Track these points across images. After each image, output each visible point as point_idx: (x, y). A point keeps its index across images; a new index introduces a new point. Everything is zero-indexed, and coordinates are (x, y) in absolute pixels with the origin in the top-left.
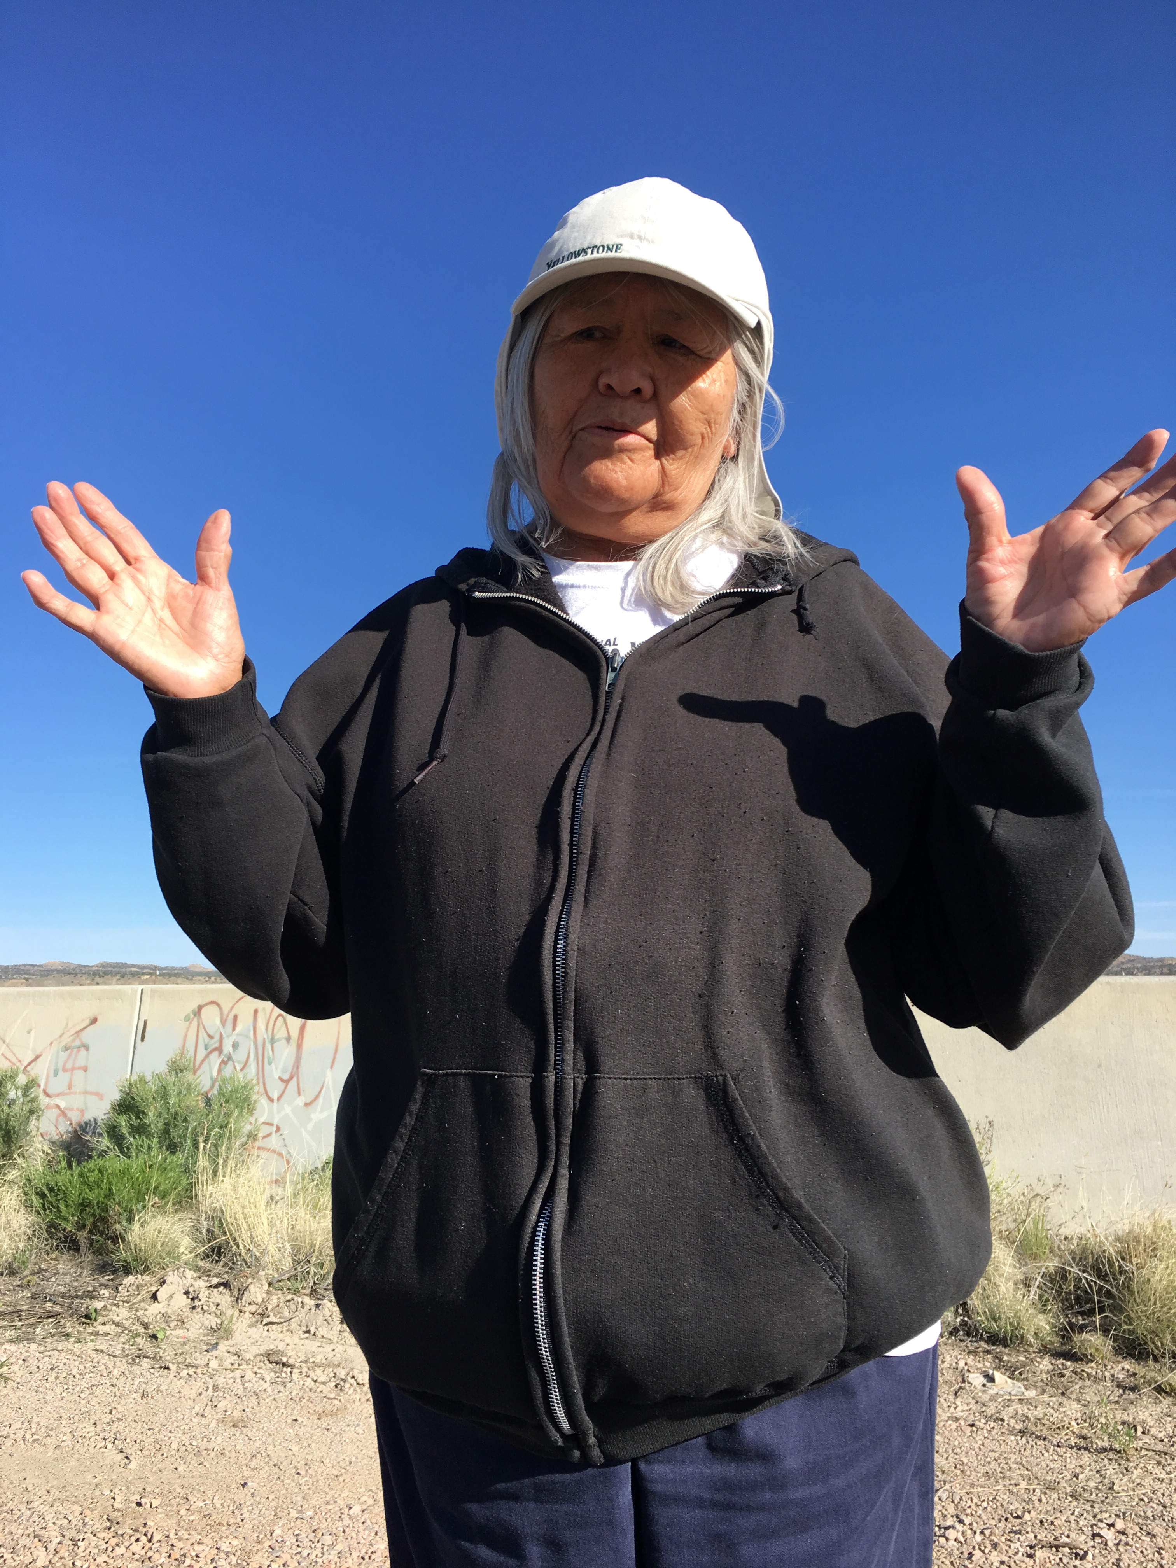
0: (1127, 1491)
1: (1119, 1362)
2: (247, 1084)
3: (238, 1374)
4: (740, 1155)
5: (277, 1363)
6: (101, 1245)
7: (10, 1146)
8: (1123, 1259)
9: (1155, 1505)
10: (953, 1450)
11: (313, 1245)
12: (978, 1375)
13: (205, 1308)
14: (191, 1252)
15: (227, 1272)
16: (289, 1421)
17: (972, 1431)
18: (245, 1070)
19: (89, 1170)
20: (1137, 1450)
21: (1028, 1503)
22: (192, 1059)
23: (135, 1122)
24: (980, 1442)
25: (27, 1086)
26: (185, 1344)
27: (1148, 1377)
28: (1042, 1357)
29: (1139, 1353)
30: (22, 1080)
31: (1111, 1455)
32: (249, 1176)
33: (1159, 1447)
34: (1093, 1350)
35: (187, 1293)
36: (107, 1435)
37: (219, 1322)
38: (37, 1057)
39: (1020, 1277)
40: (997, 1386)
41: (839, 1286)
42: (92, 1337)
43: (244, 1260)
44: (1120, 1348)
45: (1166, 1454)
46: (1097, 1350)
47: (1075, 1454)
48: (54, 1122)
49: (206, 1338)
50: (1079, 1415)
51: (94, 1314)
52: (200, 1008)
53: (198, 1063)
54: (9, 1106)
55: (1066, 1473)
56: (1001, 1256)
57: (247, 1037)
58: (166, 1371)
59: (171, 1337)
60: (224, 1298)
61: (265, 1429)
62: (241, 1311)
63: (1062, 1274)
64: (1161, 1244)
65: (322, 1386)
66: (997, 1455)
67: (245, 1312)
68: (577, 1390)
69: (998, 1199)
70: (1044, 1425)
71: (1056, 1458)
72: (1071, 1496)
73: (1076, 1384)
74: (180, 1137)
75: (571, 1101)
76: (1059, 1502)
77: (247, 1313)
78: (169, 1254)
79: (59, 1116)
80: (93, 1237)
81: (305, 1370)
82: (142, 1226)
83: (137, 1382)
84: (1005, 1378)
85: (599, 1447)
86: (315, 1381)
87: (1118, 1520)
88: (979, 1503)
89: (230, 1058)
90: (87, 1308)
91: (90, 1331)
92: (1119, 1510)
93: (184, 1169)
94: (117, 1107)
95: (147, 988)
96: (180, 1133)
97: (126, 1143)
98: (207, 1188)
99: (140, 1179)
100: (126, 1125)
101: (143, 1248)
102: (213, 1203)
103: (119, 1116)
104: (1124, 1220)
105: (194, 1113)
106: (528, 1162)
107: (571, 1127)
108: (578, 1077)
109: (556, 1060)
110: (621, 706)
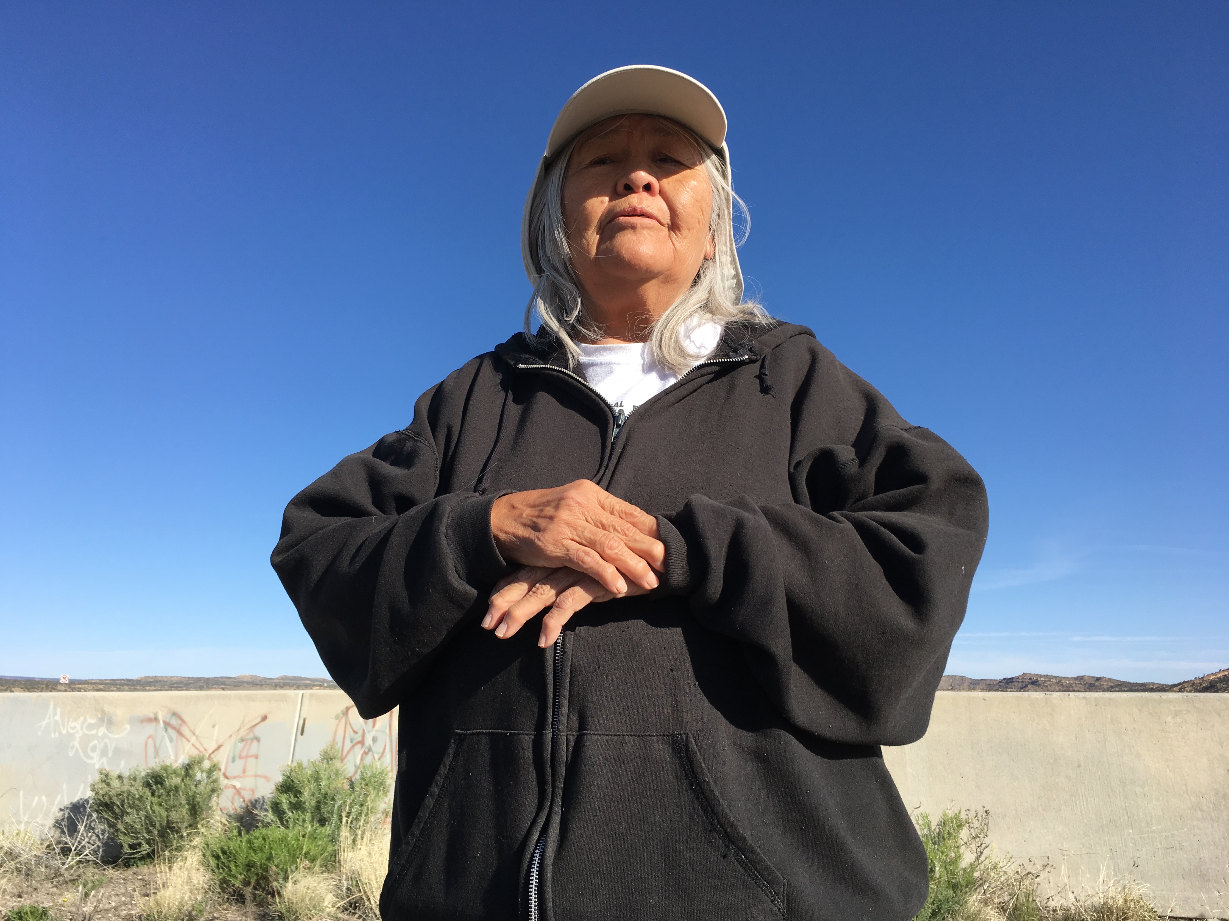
2: (383, 771)
4: (698, 798)
6: (262, 900)
7: (196, 818)
14: (333, 906)
18: (382, 759)
19: (257, 838)
22: (340, 751)
23: (293, 800)
25: (210, 769)
30: (207, 765)
38: (219, 747)
41: (779, 909)
43: (374, 913)
48: (231, 799)
52: (348, 708)
53: (345, 753)
54: (196, 786)
57: (384, 732)
64: (1131, 914)
69: (996, 876)
74: (328, 812)
75: (564, 754)
78: (315, 907)
79: (235, 794)
80: (257, 892)
82: (295, 884)
89: (370, 750)
93: (330, 838)
94: (280, 788)
95: (307, 692)
96: (329, 809)
97: (286, 817)
98: (348, 855)
99: (295, 845)
100: (286, 802)
101: (295, 902)
102: (352, 866)
103: (280, 795)
104: (1100, 894)
105: (340, 793)
106: (530, 801)
107: (564, 774)
108: (570, 735)
109: (553, 721)
110: (622, 453)
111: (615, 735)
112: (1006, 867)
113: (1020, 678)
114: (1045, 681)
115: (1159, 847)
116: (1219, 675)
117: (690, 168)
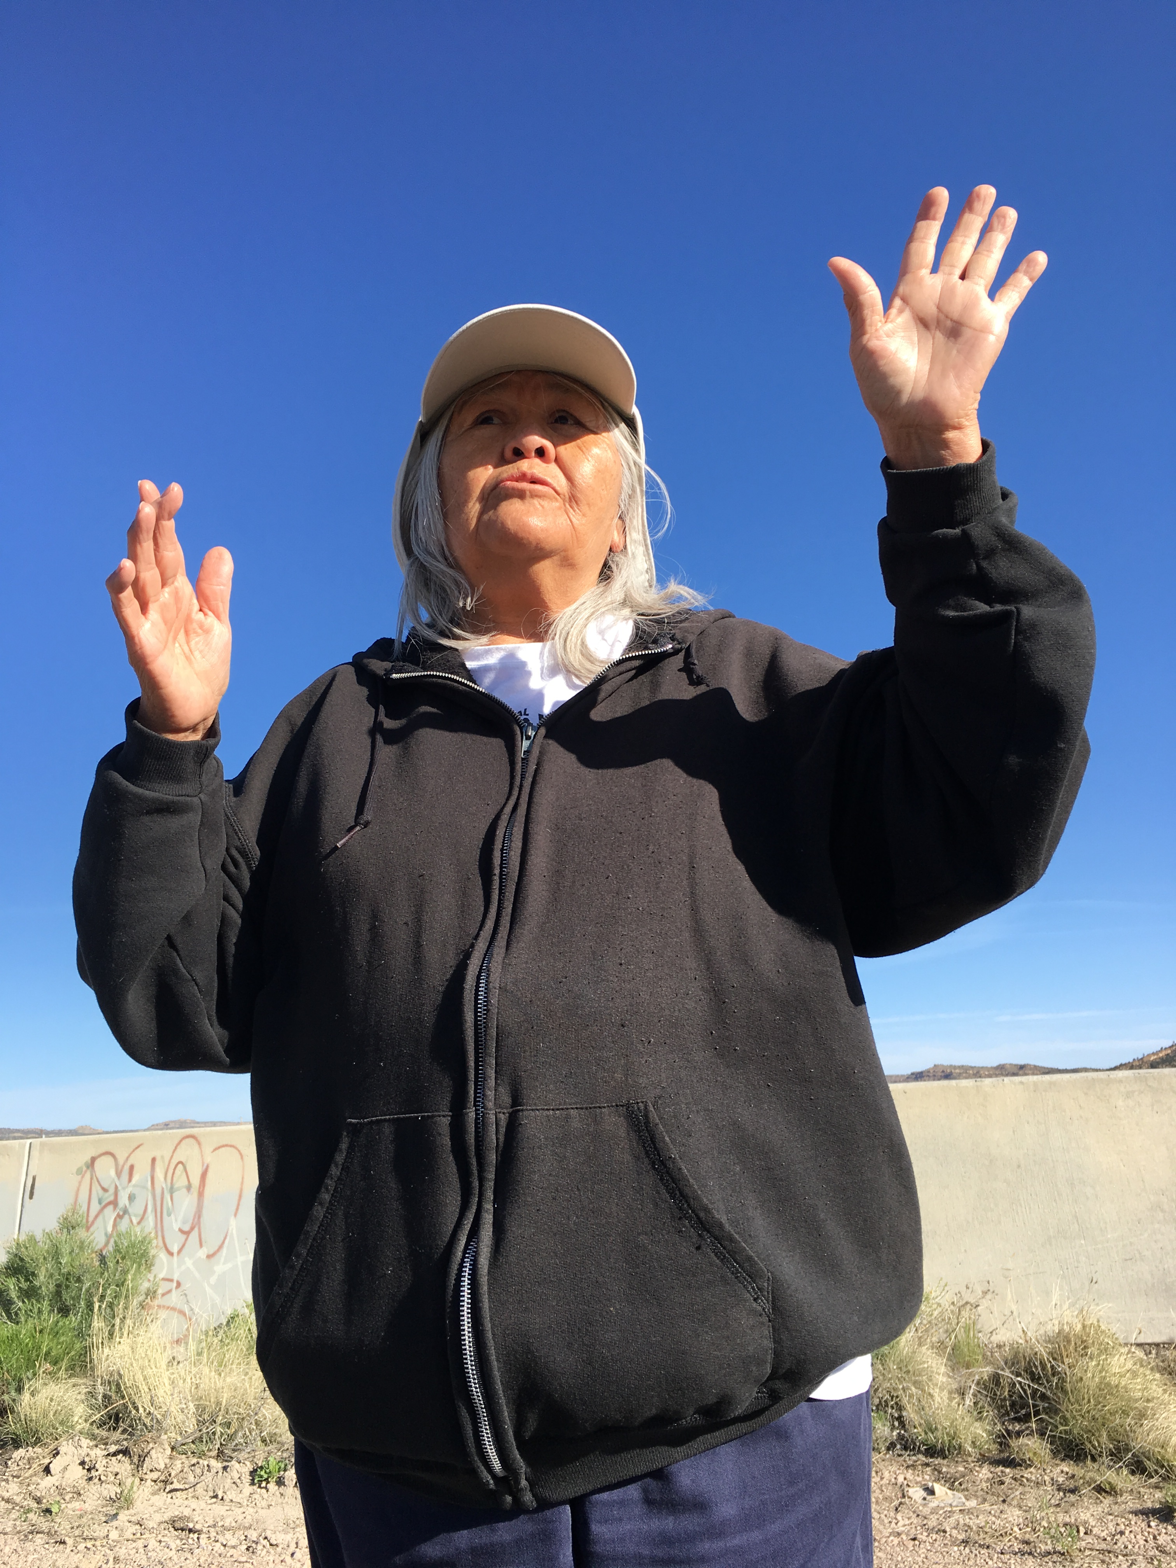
1: (1057, 1465)
2: (145, 1238)
3: (140, 1544)
4: (662, 1179)
5: (182, 1530)
8: (1054, 1359)
10: (896, 1565)
11: (218, 1403)
12: (918, 1489)
13: (103, 1478)
14: (86, 1421)
15: (126, 1439)
17: (914, 1546)
18: (143, 1224)
20: (1080, 1550)
22: (85, 1215)
23: (24, 1285)
24: (923, 1556)
26: (81, 1517)
27: (1087, 1478)
28: (980, 1466)
29: (1077, 1454)
31: (1055, 1558)
32: (149, 1335)
33: (1103, 1546)
34: (1031, 1455)
35: (82, 1463)
37: (119, 1492)
39: (955, 1386)
40: (937, 1499)
41: (764, 1309)
43: (144, 1424)
44: (1058, 1451)
45: (1109, 1552)
46: (1035, 1454)
47: (1019, 1560)
49: (104, 1509)
50: (1021, 1520)
52: (93, 1160)
53: (91, 1219)
56: (934, 1365)
57: (144, 1187)
58: (62, 1546)
59: (66, 1510)
60: (123, 1466)
62: (141, 1480)
63: (996, 1379)
64: (1091, 1341)
65: (232, 1550)
67: (146, 1480)
68: (508, 1427)
69: (928, 1310)
70: (986, 1533)
73: (1017, 1490)
74: (73, 1299)
75: (494, 1137)
77: (149, 1481)
78: (62, 1423)
81: (213, 1534)
82: (33, 1395)
83: (30, 1558)
84: (945, 1489)
85: (531, 1490)
86: (225, 1546)
89: (125, 1211)
93: (76, 1333)
94: (5, 1270)
95: (36, 1141)
96: (73, 1294)
98: (103, 1351)
99: (30, 1345)
100: (14, 1288)
101: (34, 1418)
102: (109, 1366)
103: (7, 1279)
104: (1054, 1320)
105: (89, 1273)
106: (452, 1200)
107: (494, 1162)
108: (500, 1113)
109: (475, 1097)
110: (536, 771)
111: (558, 1109)
112: (940, 1298)
113: (931, 1071)
114: (960, 1073)
115: (1117, 1259)
116: (1161, 1055)
117: (595, 433)
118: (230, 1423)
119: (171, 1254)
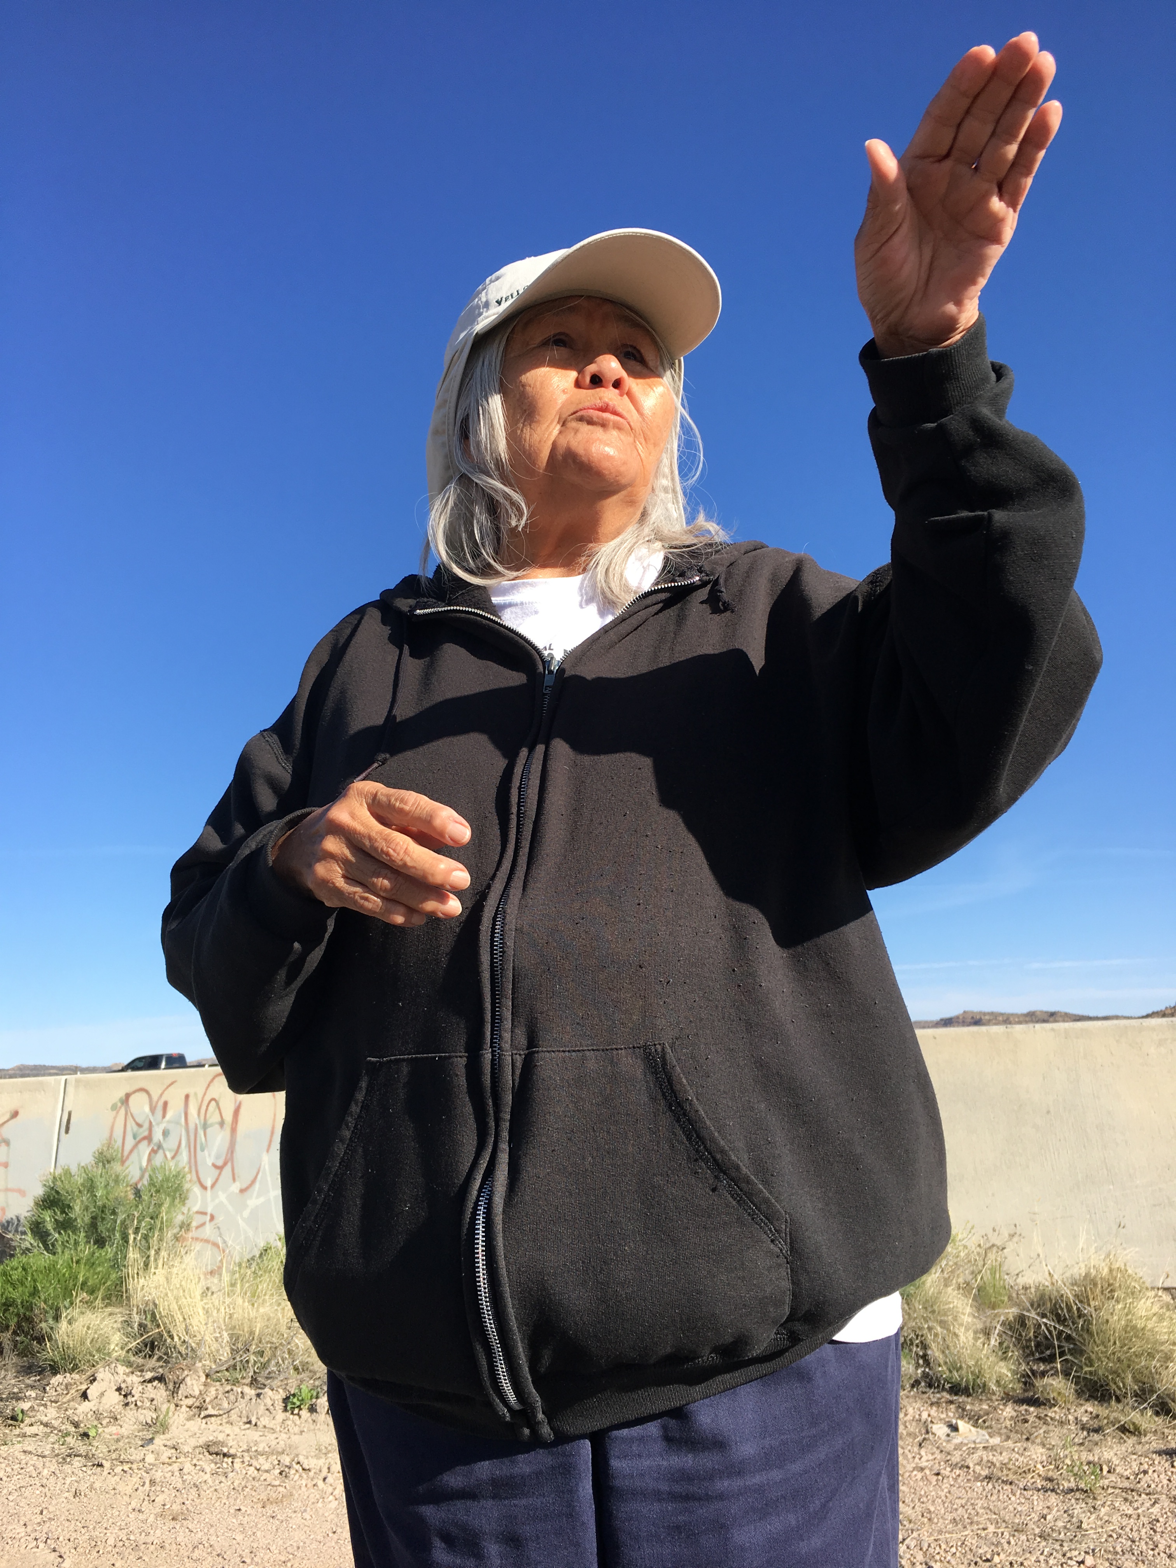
0: (1095, 1529)
1: (1082, 1405)
2: (179, 1172)
3: (176, 1467)
4: (678, 1121)
5: (217, 1454)
6: (26, 1347)
8: (1081, 1302)
9: (1123, 1541)
10: (919, 1500)
11: (252, 1333)
12: (942, 1425)
13: (139, 1404)
14: (122, 1348)
15: (162, 1367)
16: (232, 1511)
17: (937, 1480)
18: (177, 1158)
19: (12, 1269)
20: (1103, 1488)
21: (997, 1546)
22: (120, 1149)
23: (60, 1217)
24: (946, 1490)
26: (118, 1440)
27: (1112, 1418)
28: (1004, 1404)
29: (1102, 1394)
31: (1078, 1495)
32: (184, 1266)
33: (1126, 1484)
34: (1055, 1394)
35: (119, 1389)
36: (38, 1535)
37: (155, 1416)
39: (980, 1326)
40: (961, 1435)
41: (781, 1250)
42: (19, 1439)
43: (179, 1352)
44: (1082, 1391)
45: (1132, 1491)
46: (1059, 1394)
47: (1042, 1497)
49: (140, 1434)
50: (1044, 1458)
51: (20, 1415)
52: (128, 1096)
53: (126, 1153)
55: (1033, 1515)
56: (960, 1306)
57: (178, 1123)
58: (99, 1468)
59: (103, 1434)
60: (159, 1392)
61: (207, 1520)
62: (177, 1406)
63: (1022, 1320)
64: (1117, 1285)
65: (265, 1474)
66: (964, 1502)
67: (181, 1406)
68: (523, 1361)
69: (955, 1252)
70: (1010, 1469)
71: (1023, 1501)
72: (1040, 1537)
73: (1040, 1428)
74: (108, 1230)
75: (510, 1078)
76: (1028, 1544)
77: (184, 1407)
78: (99, 1350)
80: (18, 1338)
81: (247, 1459)
82: (70, 1323)
83: (68, 1481)
84: (969, 1426)
85: (549, 1423)
86: (258, 1470)
87: (1087, 1556)
88: (948, 1549)
89: (160, 1146)
90: (13, 1409)
91: (17, 1433)
92: (1089, 1547)
93: (112, 1264)
94: (41, 1203)
95: (71, 1078)
96: (108, 1226)
97: (51, 1240)
98: (138, 1281)
99: (67, 1275)
100: (51, 1220)
101: (71, 1346)
102: (144, 1296)
103: (43, 1212)
104: (1080, 1264)
105: (123, 1205)
106: (468, 1139)
107: (510, 1103)
108: (516, 1054)
109: (492, 1039)
111: (574, 1051)
112: (966, 1240)
113: (961, 1017)
114: (990, 1020)
115: (1145, 1204)
118: (263, 1352)
119: (205, 1188)
